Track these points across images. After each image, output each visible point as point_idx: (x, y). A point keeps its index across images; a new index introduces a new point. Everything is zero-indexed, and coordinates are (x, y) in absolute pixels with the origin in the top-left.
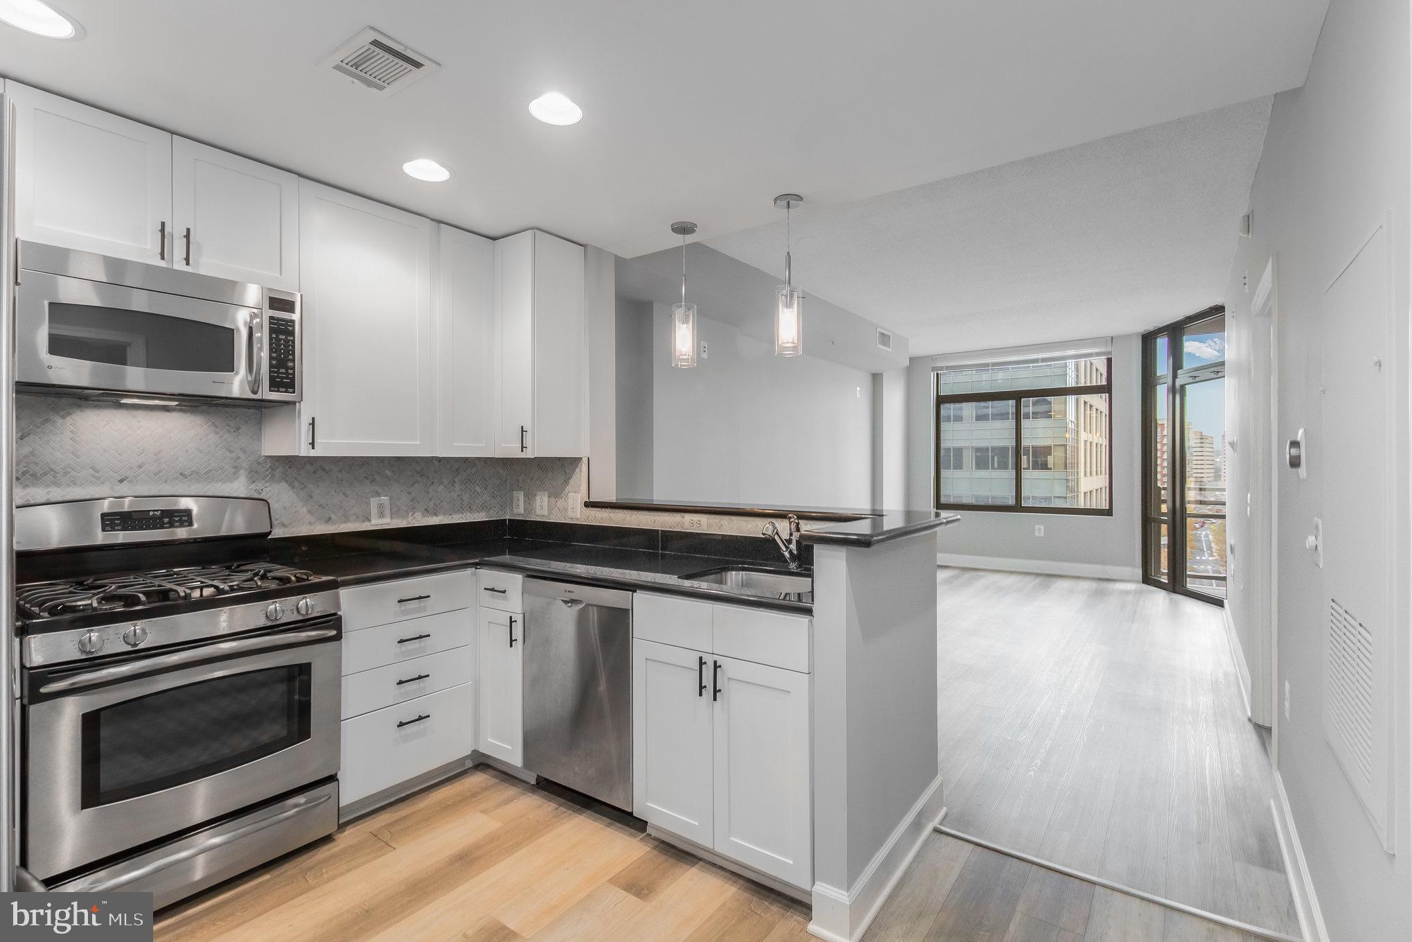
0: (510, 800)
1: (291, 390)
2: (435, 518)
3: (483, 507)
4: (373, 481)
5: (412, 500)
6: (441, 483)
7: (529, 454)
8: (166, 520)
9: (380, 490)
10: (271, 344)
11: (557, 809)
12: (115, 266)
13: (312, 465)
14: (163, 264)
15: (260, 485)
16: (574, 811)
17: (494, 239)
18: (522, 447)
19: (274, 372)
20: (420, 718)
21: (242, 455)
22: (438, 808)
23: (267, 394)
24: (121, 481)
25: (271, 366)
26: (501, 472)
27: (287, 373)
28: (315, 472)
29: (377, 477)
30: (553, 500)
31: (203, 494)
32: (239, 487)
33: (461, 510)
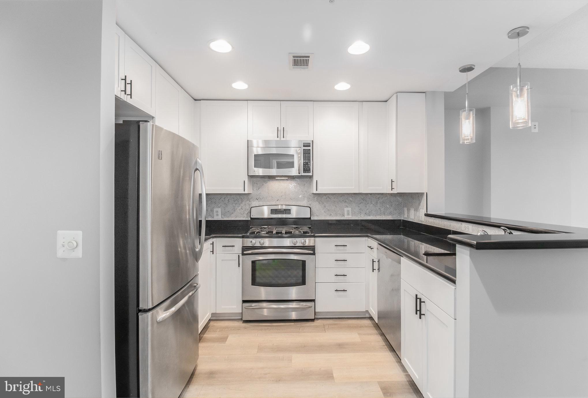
0: (371, 334)
1: (309, 172)
2: (369, 217)
3: (390, 214)
4: (346, 202)
5: (360, 210)
6: (372, 203)
7: (395, 191)
8: (285, 212)
9: (348, 205)
10: (303, 158)
11: (384, 346)
12: (266, 142)
13: (325, 196)
14: (278, 139)
15: (310, 203)
16: (389, 350)
17: (386, 101)
18: (392, 189)
19: (305, 167)
20: (344, 290)
21: (305, 193)
22: (347, 326)
23: (303, 174)
24: (277, 201)
25: (304, 165)
26: (399, 199)
27: (308, 166)
28: (326, 199)
29: (347, 201)
30: (415, 212)
31: (296, 205)
32: (305, 203)
33: (380, 214)
